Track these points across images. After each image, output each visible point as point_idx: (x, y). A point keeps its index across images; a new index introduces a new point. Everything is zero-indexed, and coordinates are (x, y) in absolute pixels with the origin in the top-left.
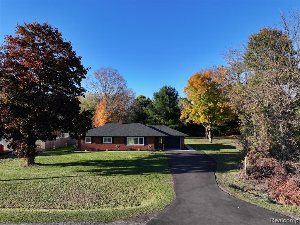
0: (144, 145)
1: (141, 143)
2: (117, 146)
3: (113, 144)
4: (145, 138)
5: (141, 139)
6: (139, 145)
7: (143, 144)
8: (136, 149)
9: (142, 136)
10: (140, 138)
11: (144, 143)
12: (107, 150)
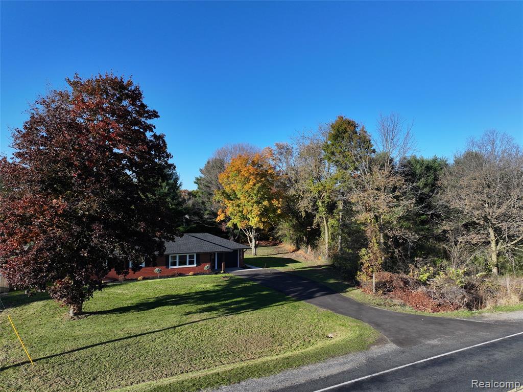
0: (195, 265)
1: (191, 263)
2: (156, 270)
3: (146, 268)
4: (198, 255)
5: (191, 257)
6: (188, 266)
7: (193, 264)
8: (184, 273)
9: (192, 252)
10: (189, 255)
11: (197, 263)
12: (140, 278)
